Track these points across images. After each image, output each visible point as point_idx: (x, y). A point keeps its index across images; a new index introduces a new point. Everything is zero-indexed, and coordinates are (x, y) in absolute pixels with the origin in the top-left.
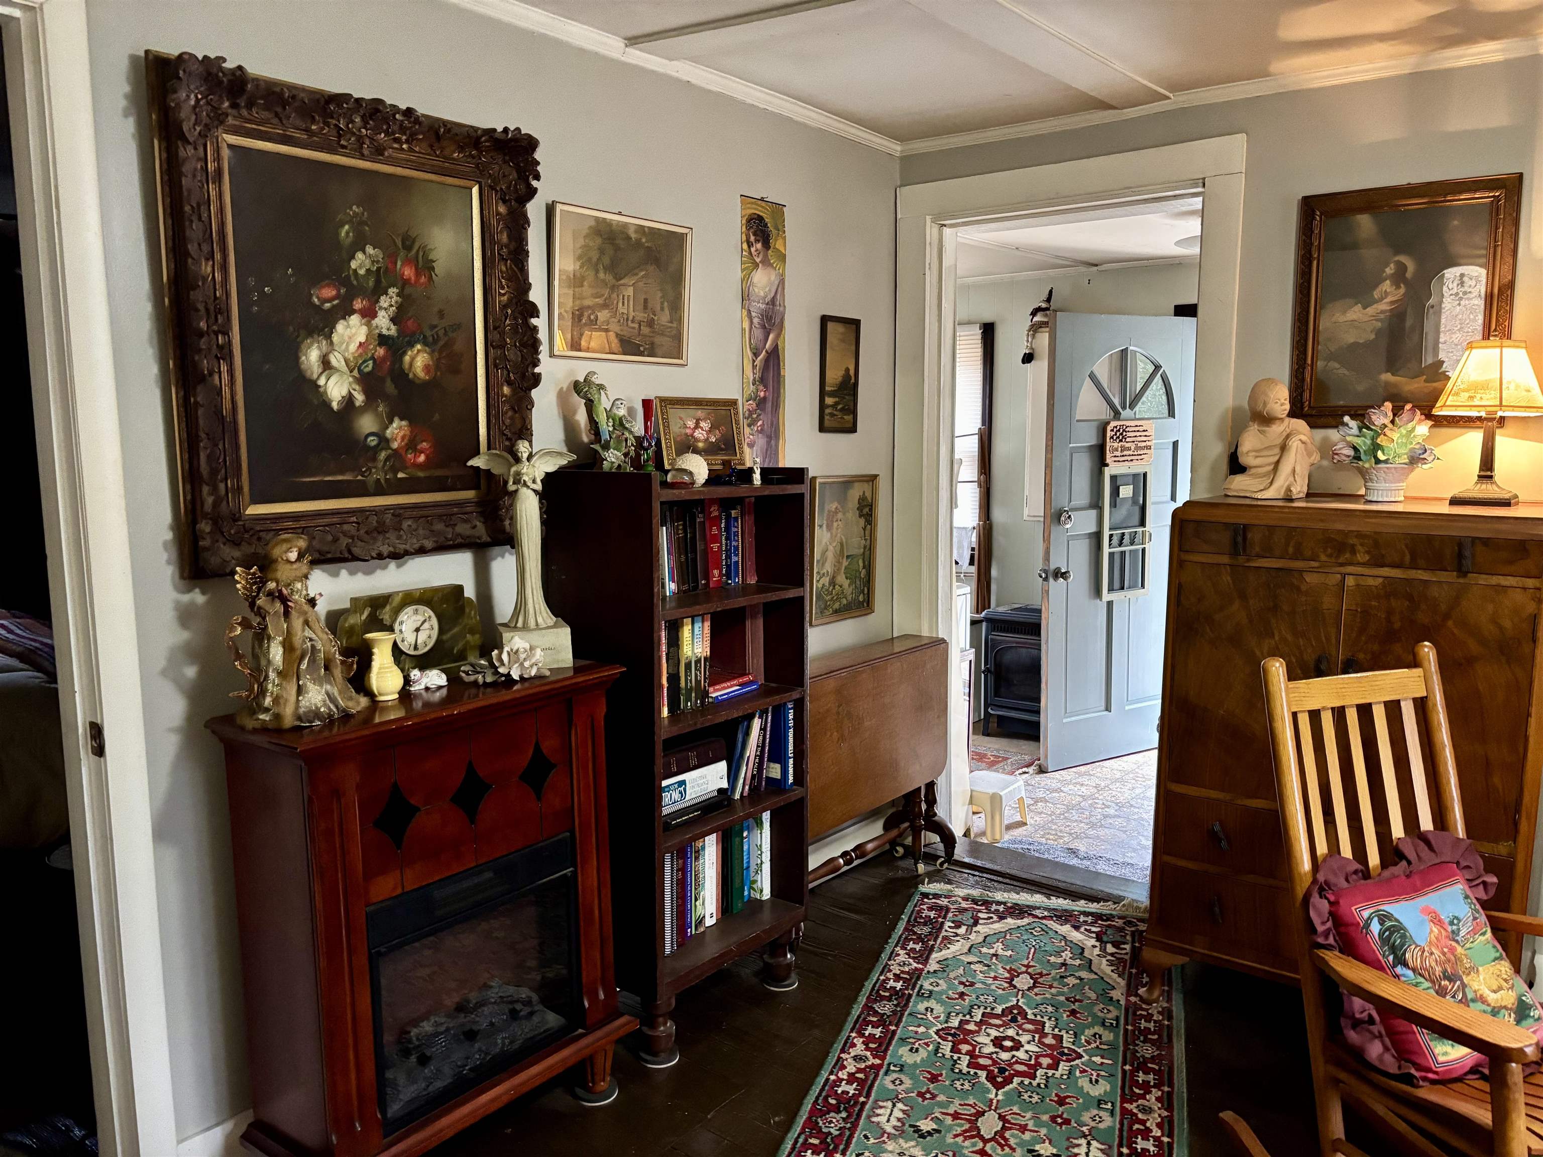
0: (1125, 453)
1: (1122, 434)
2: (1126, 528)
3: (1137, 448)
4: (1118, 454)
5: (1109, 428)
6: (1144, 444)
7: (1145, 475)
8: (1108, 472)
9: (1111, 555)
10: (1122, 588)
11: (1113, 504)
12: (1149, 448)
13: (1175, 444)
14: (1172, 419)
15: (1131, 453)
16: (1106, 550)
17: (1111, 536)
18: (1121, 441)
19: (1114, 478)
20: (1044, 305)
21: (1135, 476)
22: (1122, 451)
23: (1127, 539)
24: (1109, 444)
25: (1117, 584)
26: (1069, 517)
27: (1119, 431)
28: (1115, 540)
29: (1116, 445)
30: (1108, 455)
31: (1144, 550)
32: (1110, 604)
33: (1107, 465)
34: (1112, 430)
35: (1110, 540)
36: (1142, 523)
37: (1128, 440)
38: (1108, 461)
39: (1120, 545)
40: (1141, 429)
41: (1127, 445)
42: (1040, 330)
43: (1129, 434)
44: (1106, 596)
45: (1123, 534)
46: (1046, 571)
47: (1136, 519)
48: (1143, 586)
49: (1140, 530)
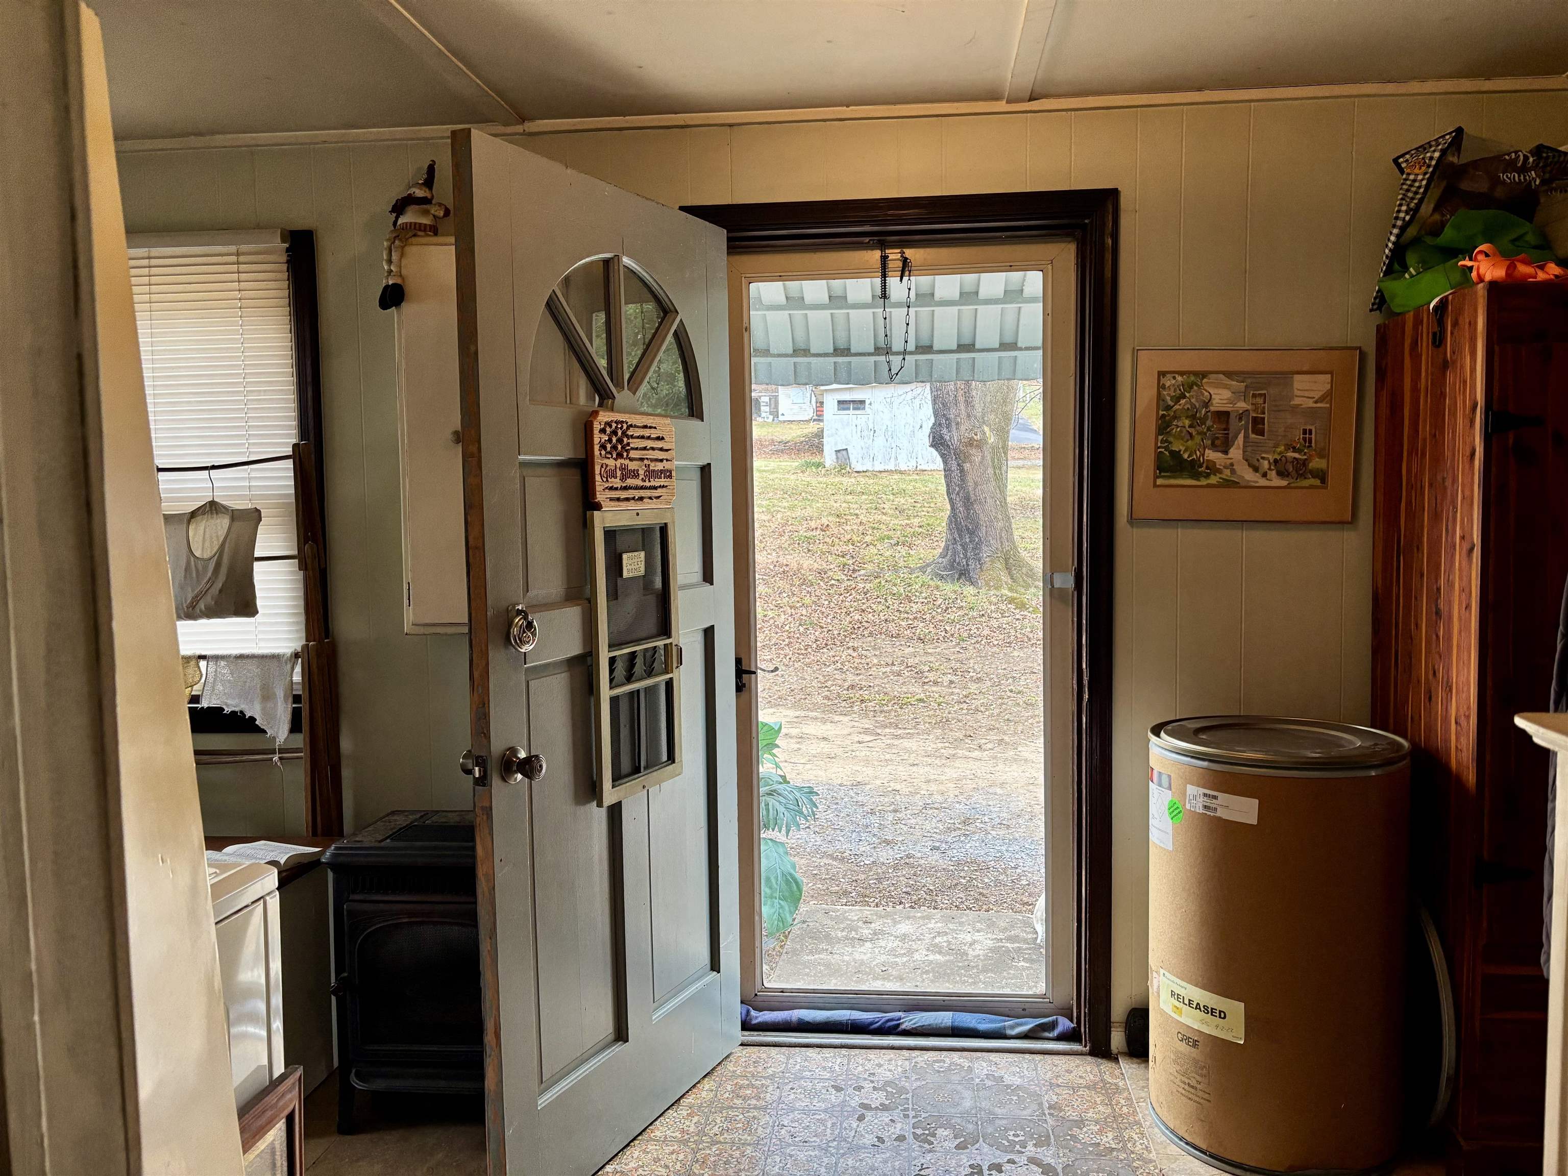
0: (630, 482)
1: (620, 441)
2: (638, 641)
3: (650, 474)
4: (617, 482)
5: (597, 427)
6: (659, 466)
7: (664, 529)
8: (602, 521)
9: (614, 701)
10: (636, 770)
11: (613, 594)
12: (668, 474)
13: (705, 471)
14: (694, 423)
15: (638, 482)
16: (606, 693)
17: (612, 661)
18: (620, 456)
19: (610, 535)
20: (420, 193)
21: (645, 531)
22: (623, 479)
23: (639, 668)
24: (602, 462)
25: (626, 765)
26: (530, 625)
27: (615, 433)
28: (620, 667)
29: (611, 463)
30: (600, 484)
31: (669, 685)
32: (615, 813)
33: (598, 507)
34: (603, 431)
35: (611, 671)
36: (665, 629)
37: (633, 454)
38: (601, 496)
39: (629, 679)
40: (654, 433)
41: (632, 466)
42: (414, 240)
43: (635, 443)
44: (610, 795)
45: (633, 655)
46: (481, 762)
47: (651, 623)
48: (671, 758)
49: (660, 643)
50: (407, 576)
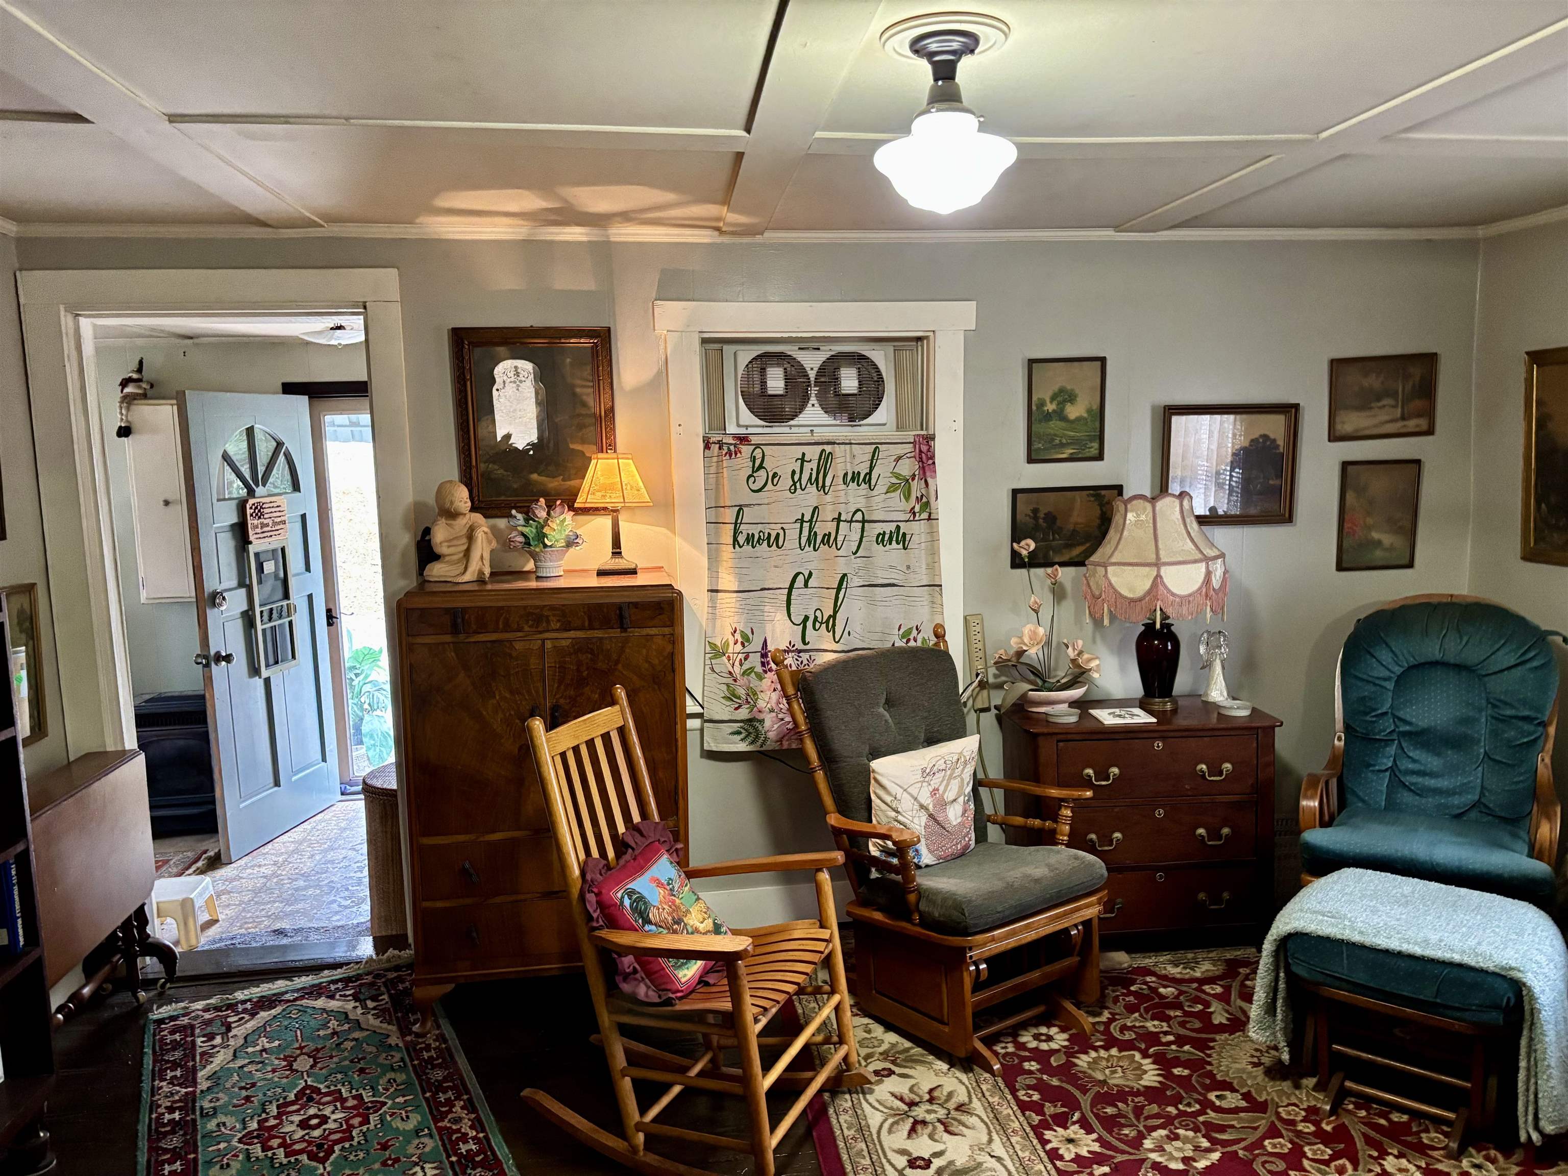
0: (265, 529)
1: (259, 511)
2: (273, 603)
3: (275, 524)
4: (259, 530)
5: (248, 507)
6: (279, 520)
7: (283, 549)
8: (252, 549)
9: (264, 631)
10: (277, 662)
11: (260, 582)
12: (284, 522)
13: (303, 517)
14: (297, 494)
15: (269, 529)
16: (260, 627)
17: (262, 612)
18: (260, 518)
19: (257, 555)
20: (135, 376)
21: (274, 551)
22: (262, 528)
23: (275, 615)
24: (251, 521)
25: (271, 661)
26: (224, 598)
27: (256, 508)
28: (266, 615)
29: (256, 522)
30: (251, 532)
31: (290, 623)
32: (267, 681)
33: (251, 543)
34: (251, 508)
35: (262, 617)
36: (286, 596)
37: (266, 516)
38: (252, 538)
39: (270, 619)
40: (275, 505)
41: (265, 521)
42: (136, 402)
43: (266, 511)
44: (265, 673)
45: (271, 610)
46: (206, 657)
47: (279, 594)
48: (294, 657)
49: (285, 603)
50: (141, 574)
